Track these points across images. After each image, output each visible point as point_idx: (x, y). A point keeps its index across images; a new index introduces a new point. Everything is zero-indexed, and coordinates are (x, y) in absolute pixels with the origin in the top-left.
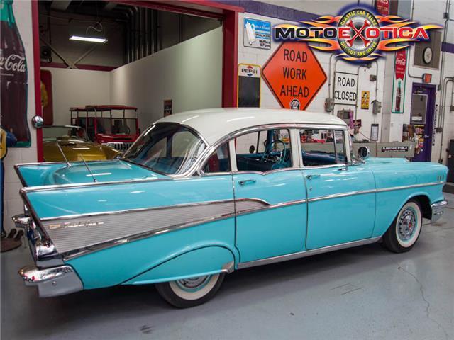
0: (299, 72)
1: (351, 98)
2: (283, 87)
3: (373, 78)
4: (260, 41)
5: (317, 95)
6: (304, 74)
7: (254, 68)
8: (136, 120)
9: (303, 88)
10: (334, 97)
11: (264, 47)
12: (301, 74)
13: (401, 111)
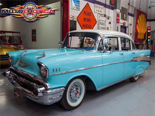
0: (88, 19)
3: (110, 23)
4: (76, 7)
8: (20, 37)
12: (89, 20)
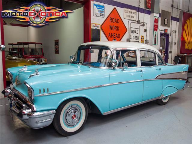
1: (137, 39)
2: (110, 33)
3: (145, 31)
4: (100, 14)
5: (123, 37)
6: (118, 28)
7: (98, 25)
9: (118, 34)
10: (130, 38)
11: (102, 16)
13: (156, 44)
